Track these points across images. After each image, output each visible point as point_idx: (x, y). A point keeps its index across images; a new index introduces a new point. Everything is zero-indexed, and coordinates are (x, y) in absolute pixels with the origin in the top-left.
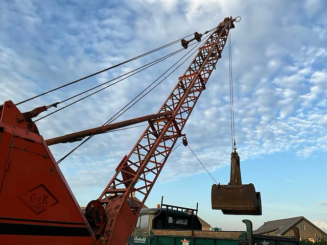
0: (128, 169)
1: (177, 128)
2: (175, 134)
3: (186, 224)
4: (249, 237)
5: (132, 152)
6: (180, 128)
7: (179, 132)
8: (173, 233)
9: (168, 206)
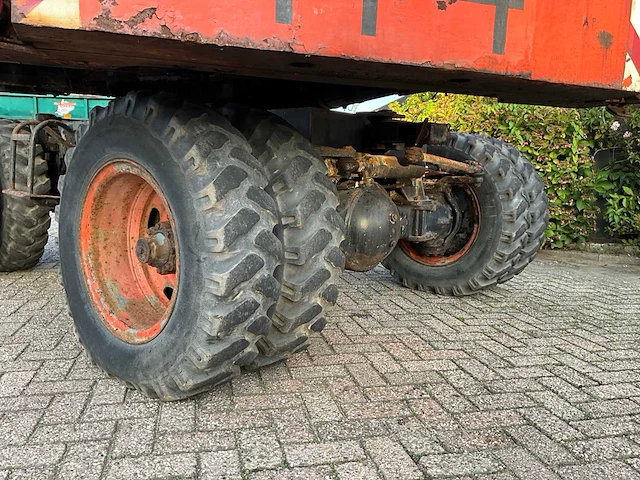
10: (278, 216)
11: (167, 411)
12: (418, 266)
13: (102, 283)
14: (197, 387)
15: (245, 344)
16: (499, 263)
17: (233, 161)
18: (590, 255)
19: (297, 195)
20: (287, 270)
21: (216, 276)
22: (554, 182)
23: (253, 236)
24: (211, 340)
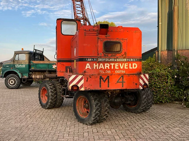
10: (101, 103)
11: (88, 126)
12: (129, 107)
13: (79, 111)
14: (92, 123)
15: (97, 118)
16: (142, 107)
17: (96, 97)
18: (175, 105)
19: (103, 100)
20: (102, 109)
21: (94, 110)
22: (165, 88)
23: (98, 106)
24: (94, 117)
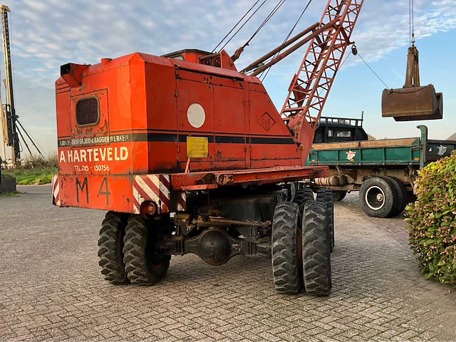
0: (299, 87)
1: (344, 34)
2: (343, 42)
3: (349, 136)
4: (424, 143)
5: (300, 70)
6: (348, 34)
7: (347, 39)
8: (336, 146)
9: (327, 118)
